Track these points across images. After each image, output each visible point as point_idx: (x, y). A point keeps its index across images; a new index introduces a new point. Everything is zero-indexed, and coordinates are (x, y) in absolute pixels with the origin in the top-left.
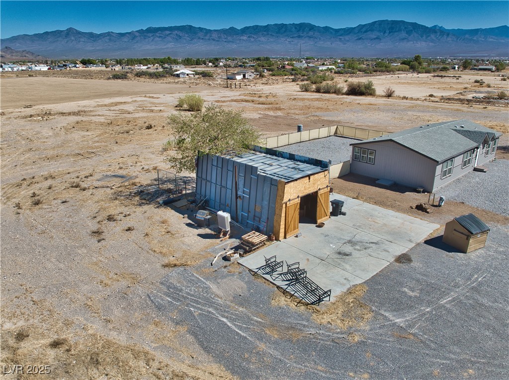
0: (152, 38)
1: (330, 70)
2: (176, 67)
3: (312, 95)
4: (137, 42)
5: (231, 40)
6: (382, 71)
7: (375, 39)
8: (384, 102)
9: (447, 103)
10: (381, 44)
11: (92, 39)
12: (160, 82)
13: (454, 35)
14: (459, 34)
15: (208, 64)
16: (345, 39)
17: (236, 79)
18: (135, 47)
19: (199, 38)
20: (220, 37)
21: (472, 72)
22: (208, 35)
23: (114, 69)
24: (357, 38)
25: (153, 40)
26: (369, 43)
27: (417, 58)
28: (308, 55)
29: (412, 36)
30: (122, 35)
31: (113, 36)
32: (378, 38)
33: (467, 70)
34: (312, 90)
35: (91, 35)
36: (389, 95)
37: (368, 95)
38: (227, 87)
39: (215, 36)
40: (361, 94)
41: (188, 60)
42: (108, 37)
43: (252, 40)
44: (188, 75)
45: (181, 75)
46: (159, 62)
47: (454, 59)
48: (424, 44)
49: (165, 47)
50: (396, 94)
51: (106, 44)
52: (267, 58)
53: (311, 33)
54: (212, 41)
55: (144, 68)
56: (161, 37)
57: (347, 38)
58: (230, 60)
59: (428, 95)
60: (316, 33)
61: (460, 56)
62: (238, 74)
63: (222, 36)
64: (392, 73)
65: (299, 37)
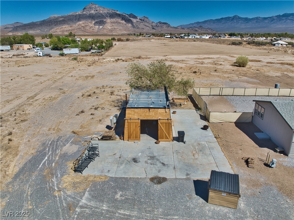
0: (285, 20)
4: (274, 23)
11: (246, 21)
12: (257, 48)
18: (271, 26)
23: (243, 39)
30: (265, 19)
31: (259, 19)
42: (256, 20)
44: (282, 44)
45: (276, 45)
46: (277, 36)
51: (253, 24)
55: (263, 39)
56: (291, 19)
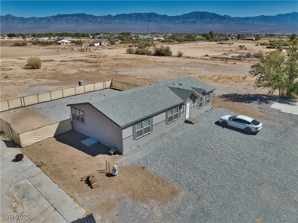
0: (60, 21)
1: (159, 40)
2: (67, 38)
3: (131, 56)
4: (51, 23)
5: (109, 22)
6: (189, 41)
7: (192, 22)
8: (174, 60)
9: (213, 60)
10: (196, 25)
12: (45, 48)
13: (236, 20)
14: (238, 20)
15: (90, 37)
16: (175, 22)
17: (95, 46)
18: (50, 26)
19: (89, 21)
20: (102, 21)
21: (242, 41)
22: (95, 19)
23: (26, 40)
24: (182, 22)
25: (61, 22)
26: (189, 25)
27: (211, 33)
28: (154, 31)
29: (213, 21)
30: (41, 19)
31: (36, 20)
32: (194, 22)
33: (240, 40)
34: (134, 53)
35: (22, 19)
36: (180, 55)
37: (167, 56)
38: (82, 51)
39: (99, 20)
40: (163, 55)
41: (77, 34)
42: (33, 20)
43: (122, 22)
44: (66, 43)
45: (61, 44)
46: (59, 35)
47: (236, 34)
48: (219, 25)
49: (69, 26)
50: (184, 55)
51: (31, 24)
52: (128, 33)
53: (156, 19)
54: (98, 23)
55: (46, 39)
56: (66, 20)
57: (176, 21)
58: (106, 34)
59: (204, 56)
60: (158, 19)
61: (239, 32)
62: (97, 42)
63: (104, 20)
64: (195, 41)
65: (149, 21)
